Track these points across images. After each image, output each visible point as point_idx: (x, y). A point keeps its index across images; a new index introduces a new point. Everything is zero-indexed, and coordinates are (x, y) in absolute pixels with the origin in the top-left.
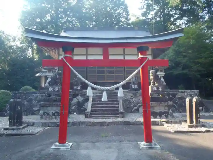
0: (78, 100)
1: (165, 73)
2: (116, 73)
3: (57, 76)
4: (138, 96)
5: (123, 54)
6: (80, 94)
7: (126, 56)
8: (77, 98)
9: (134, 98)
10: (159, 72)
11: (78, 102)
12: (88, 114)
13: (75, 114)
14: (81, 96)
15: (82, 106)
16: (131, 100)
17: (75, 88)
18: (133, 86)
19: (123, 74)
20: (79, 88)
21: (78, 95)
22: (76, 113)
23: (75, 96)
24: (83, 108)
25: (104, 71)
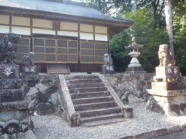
0: (38, 89)
1: (139, 53)
2: (69, 53)
3: (9, 43)
4: (124, 81)
5: (77, 30)
6: (41, 80)
7: (81, 34)
8: (37, 86)
9: (119, 84)
10: (134, 51)
11: (39, 94)
12: (76, 119)
13: (35, 114)
14: (43, 83)
15: (46, 101)
16: (115, 86)
17: (27, 70)
18: (108, 68)
19: (77, 55)
20: (32, 70)
21: (37, 81)
22: (37, 113)
23: (33, 83)
24: (49, 102)
25: (55, 50)
